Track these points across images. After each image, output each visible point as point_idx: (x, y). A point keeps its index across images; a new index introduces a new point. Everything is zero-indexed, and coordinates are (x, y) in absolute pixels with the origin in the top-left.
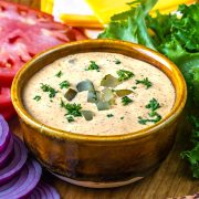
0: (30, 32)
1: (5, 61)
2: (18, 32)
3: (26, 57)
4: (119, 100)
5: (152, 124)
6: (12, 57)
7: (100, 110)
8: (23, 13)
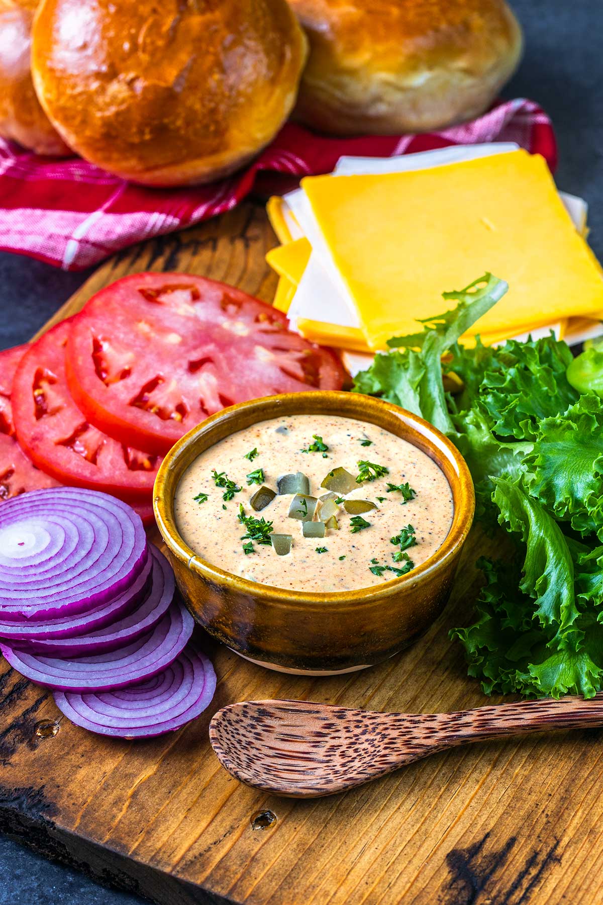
0: (233, 351)
1: (171, 407)
2: (210, 348)
3: (213, 403)
4: (346, 521)
5: (393, 576)
6: (185, 401)
7: (306, 535)
8: (232, 308)
